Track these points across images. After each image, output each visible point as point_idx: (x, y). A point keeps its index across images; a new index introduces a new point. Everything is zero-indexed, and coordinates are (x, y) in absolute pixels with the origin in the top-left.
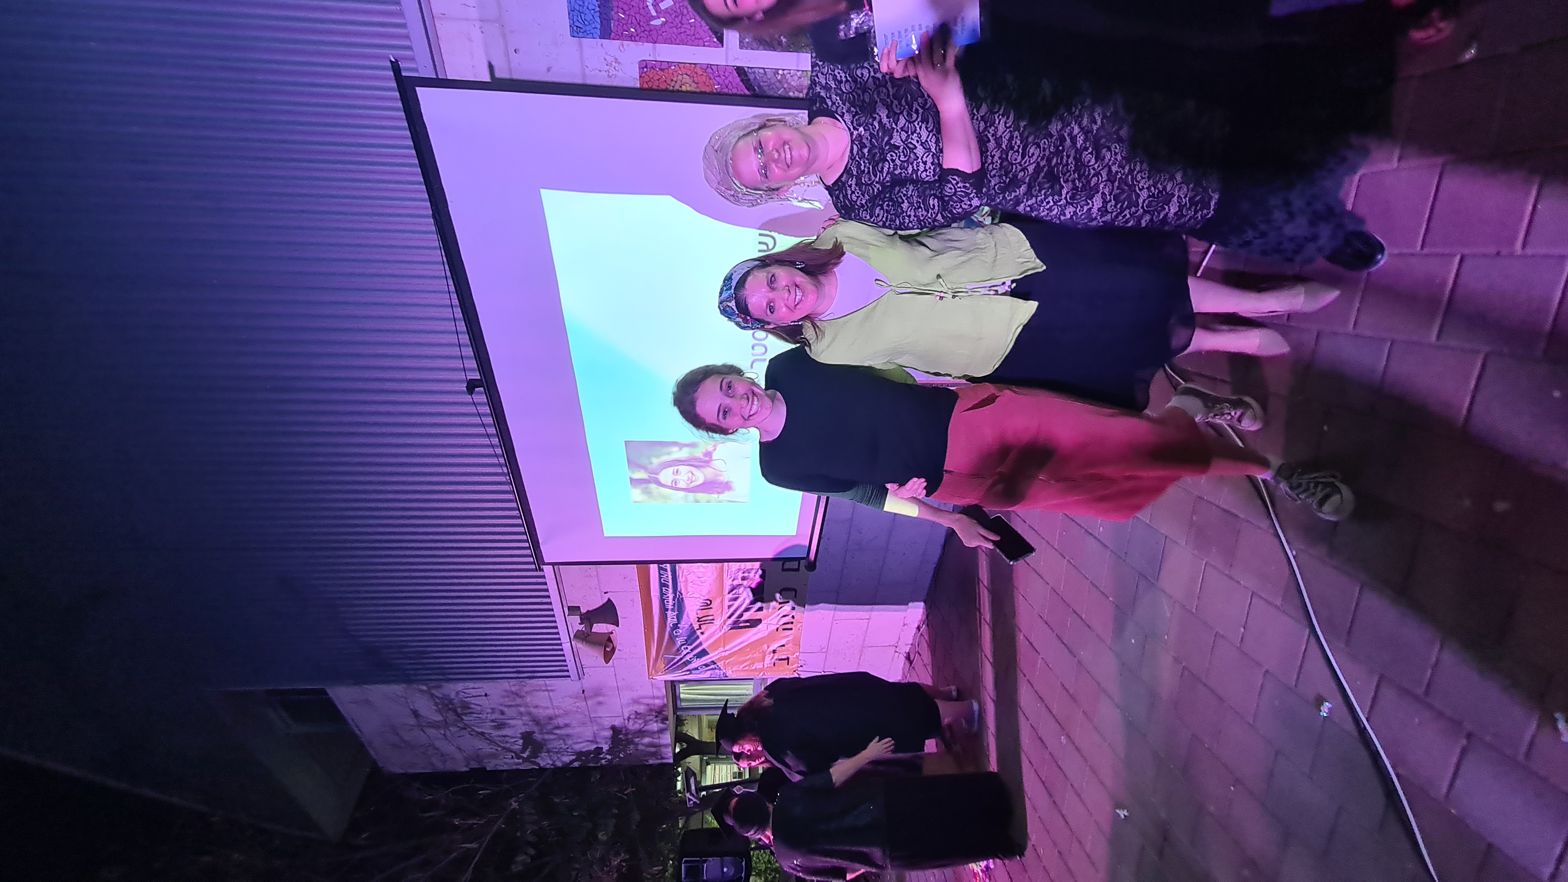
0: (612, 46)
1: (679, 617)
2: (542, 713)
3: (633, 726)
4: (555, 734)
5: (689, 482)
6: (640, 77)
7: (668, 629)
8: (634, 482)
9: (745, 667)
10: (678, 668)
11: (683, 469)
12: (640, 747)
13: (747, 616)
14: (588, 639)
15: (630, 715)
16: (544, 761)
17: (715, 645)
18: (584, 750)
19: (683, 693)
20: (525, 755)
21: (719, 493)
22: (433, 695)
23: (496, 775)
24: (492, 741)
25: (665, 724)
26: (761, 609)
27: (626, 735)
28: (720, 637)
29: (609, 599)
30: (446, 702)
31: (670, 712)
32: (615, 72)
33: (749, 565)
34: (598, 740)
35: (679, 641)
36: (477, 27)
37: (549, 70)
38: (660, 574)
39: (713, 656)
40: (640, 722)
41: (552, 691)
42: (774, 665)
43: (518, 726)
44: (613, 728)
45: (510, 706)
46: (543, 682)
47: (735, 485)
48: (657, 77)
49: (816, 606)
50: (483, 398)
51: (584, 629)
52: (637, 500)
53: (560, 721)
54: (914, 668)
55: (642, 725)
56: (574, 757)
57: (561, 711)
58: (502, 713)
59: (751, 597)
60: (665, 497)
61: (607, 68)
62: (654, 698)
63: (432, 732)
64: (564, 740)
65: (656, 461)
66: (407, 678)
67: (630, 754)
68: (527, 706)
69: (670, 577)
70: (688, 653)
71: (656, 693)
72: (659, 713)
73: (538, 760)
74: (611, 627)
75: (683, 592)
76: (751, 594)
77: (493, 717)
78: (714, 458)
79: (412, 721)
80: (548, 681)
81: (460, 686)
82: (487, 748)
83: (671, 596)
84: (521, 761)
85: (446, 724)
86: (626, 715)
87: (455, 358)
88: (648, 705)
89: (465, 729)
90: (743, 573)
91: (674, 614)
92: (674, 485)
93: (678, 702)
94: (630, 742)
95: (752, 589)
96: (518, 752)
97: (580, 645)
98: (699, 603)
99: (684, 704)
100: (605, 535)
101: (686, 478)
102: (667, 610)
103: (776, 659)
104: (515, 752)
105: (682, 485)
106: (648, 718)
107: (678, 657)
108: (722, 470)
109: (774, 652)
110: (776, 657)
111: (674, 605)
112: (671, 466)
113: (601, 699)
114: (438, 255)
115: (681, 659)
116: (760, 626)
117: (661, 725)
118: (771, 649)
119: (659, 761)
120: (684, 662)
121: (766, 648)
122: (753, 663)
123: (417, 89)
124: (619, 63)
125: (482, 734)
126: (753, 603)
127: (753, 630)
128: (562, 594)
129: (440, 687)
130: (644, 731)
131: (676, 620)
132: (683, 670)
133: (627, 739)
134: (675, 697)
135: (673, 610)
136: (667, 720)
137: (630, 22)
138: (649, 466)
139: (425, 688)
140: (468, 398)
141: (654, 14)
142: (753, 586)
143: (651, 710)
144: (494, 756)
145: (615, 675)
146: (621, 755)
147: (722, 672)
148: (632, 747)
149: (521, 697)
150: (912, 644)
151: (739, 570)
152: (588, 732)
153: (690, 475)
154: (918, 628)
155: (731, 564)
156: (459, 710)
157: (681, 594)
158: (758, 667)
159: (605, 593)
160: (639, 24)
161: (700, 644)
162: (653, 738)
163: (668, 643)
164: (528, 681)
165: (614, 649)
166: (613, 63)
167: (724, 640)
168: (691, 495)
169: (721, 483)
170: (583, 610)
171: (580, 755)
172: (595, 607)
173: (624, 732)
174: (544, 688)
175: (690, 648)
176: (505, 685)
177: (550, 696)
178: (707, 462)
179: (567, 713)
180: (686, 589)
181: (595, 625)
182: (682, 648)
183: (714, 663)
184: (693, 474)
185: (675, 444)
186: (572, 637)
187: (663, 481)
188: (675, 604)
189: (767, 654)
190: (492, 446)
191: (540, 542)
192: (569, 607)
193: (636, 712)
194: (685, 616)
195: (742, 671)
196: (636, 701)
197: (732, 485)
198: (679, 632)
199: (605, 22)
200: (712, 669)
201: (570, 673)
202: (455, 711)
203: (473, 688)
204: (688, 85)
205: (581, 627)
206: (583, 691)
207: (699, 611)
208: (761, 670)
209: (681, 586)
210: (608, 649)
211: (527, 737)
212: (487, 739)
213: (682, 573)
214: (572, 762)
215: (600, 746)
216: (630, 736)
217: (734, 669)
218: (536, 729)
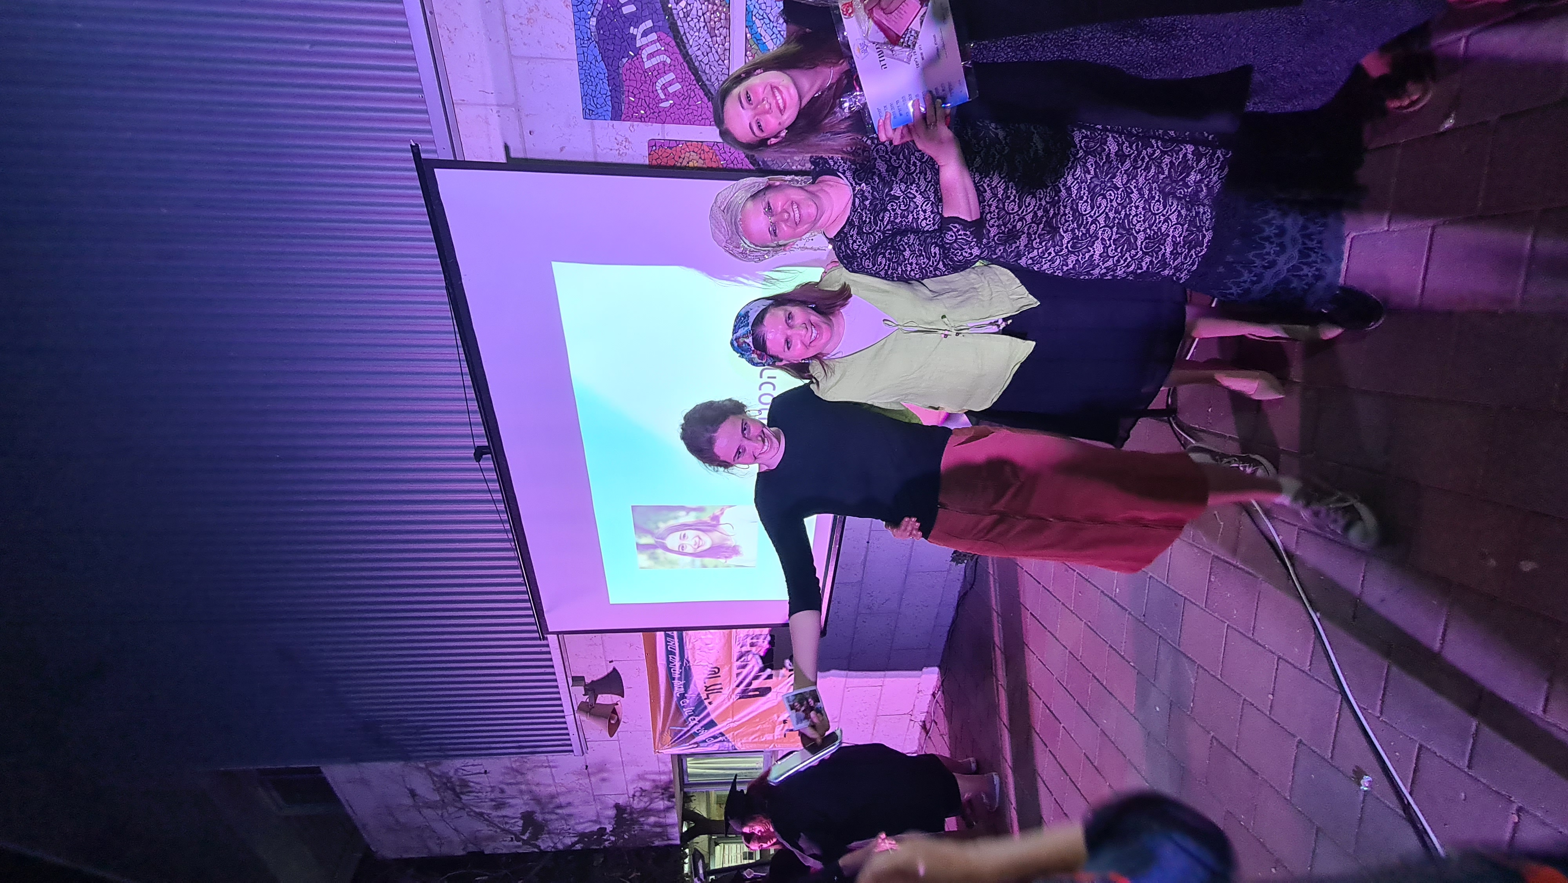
0: (622, 127)
1: (686, 686)
2: (543, 791)
3: (638, 804)
4: (557, 814)
5: (696, 547)
6: (649, 154)
7: (675, 699)
8: (641, 547)
9: (755, 738)
10: (684, 741)
11: (690, 533)
12: (646, 827)
13: (756, 684)
14: (592, 711)
15: (635, 792)
16: (545, 843)
17: (724, 715)
18: (587, 831)
19: (690, 768)
20: (525, 837)
21: (726, 557)
22: (430, 773)
23: (495, 858)
24: (491, 823)
25: (672, 801)
26: (770, 677)
27: (631, 813)
28: (728, 708)
29: (614, 669)
30: (445, 780)
31: (677, 789)
32: (625, 151)
33: (757, 631)
34: (603, 820)
35: (686, 712)
36: (495, 111)
37: (562, 150)
38: (667, 642)
39: (721, 727)
40: (646, 799)
41: (554, 767)
42: (785, 736)
43: (519, 805)
44: (617, 806)
45: (510, 784)
46: (545, 758)
47: (743, 549)
48: (665, 155)
49: (827, 673)
50: (490, 464)
51: (588, 701)
52: (643, 566)
53: (562, 800)
54: (930, 737)
55: (648, 804)
56: (576, 839)
57: (563, 789)
58: (502, 791)
59: (761, 664)
60: (672, 563)
61: (617, 147)
62: (660, 773)
63: (427, 812)
64: (566, 820)
65: (662, 526)
66: (404, 755)
67: (635, 835)
68: (528, 784)
69: (677, 644)
70: (696, 724)
71: (663, 768)
72: (666, 790)
73: (539, 843)
74: (615, 698)
75: (690, 659)
76: (760, 661)
77: (492, 796)
78: (722, 521)
79: (408, 801)
80: (550, 757)
81: (458, 763)
82: (485, 829)
83: (678, 664)
84: (520, 843)
85: (443, 804)
86: (631, 793)
87: (464, 424)
88: (654, 781)
89: (464, 809)
90: (752, 639)
91: (681, 683)
92: (681, 550)
93: (685, 777)
94: (635, 822)
95: (761, 657)
96: (518, 834)
97: (584, 718)
98: (706, 672)
99: (691, 780)
100: (611, 602)
101: (693, 543)
102: (674, 679)
103: (787, 730)
104: (515, 835)
105: (689, 550)
106: (655, 795)
107: (686, 729)
108: (730, 534)
109: (785, 722)
110: (786, 728)
111: (681, 674)
112: (677, 531)
113: (605, 775)
114: (450, 324)
115: (688, 731)
116: (769, 695)
117: (666, 802)
118: (781, 719)
119: (666, 843)
120: (691, 734)
121: (776, 719)
122: (763, 735)
123: (435, 170)
124: (629, 142)
125: (481, 814)
126: (762, 670)
127: (763, 699)
128: (567, 664)
129: (439, 764)
130: (651, 810)
131: (683, 689)
132: (690, 743)
133: (632, 819)
134: (682, 771)
135: (680, 679)
136: (673, 796)
137: (639, 104)
138: (656, 531)
139: (422, 765)
140: (474, 464)
141: (662, 96)
142: (762, 654)
143: (657, 787)
144: (491, 838)
145: (620, 749)
146: (626, 837)
147: (731, 745)
148: (636, 827)
149: (522, 774)
150: (927, 712)
151: (748, 636)
152: (591, 812)
153: (697, 539)
154: (934, 695)
155: (738, 630)
156: (458, 789)
157: (689, 662)
158: (768, 739)
159: (610, 662)
160: (648, 106)
161: (708, 715)
162: (659, 817)
163: (675, 714)
164: (530, 757)
165: (618, 721)
166: (624, 142)
167: (732, 710)
168: (698, 561)
169: (728, 548)
170: (588, 681)
171: (582, 836)
172: (600, 677)
173: (628, 811)
174: (547, 764)
175: (697, 719)
176: (506, 761)
177: (551, 772)
178: (715, 526)
179: (569, 791)
180: (694, 657)
181: (599, 696)
182: (690, 719)
183: (722, 734)
184: (700, 538)
185: (682, 508)
186: (576, 708)
187: (669, 546)
188: (681, 672)
189: (777, 724)
190: (498, 512)
191: (544, 610)
192: (573, 677)
193: (641, 788)
194: (692, 686)
195: (751, 743)
196: (641, 777)
197: (740, 549)
198: (686, 702)
199: (616, 105)
200: (720, 741)
201: (574, 747)
202: (453, 790)
203: (473, 765)
204: (695, 162)
205: (585, 699)
206: (587, 766)
207: (707, 680)
208: (772, 742)
209: (688, 653)
210: (612, 722)
211: (528, 817)
212: (486, 820)
213: (690, 640)
214: (574, 844)
215: (603, 826)
216: (635, 816)
217: (743, 741)
218: (537, 809)
